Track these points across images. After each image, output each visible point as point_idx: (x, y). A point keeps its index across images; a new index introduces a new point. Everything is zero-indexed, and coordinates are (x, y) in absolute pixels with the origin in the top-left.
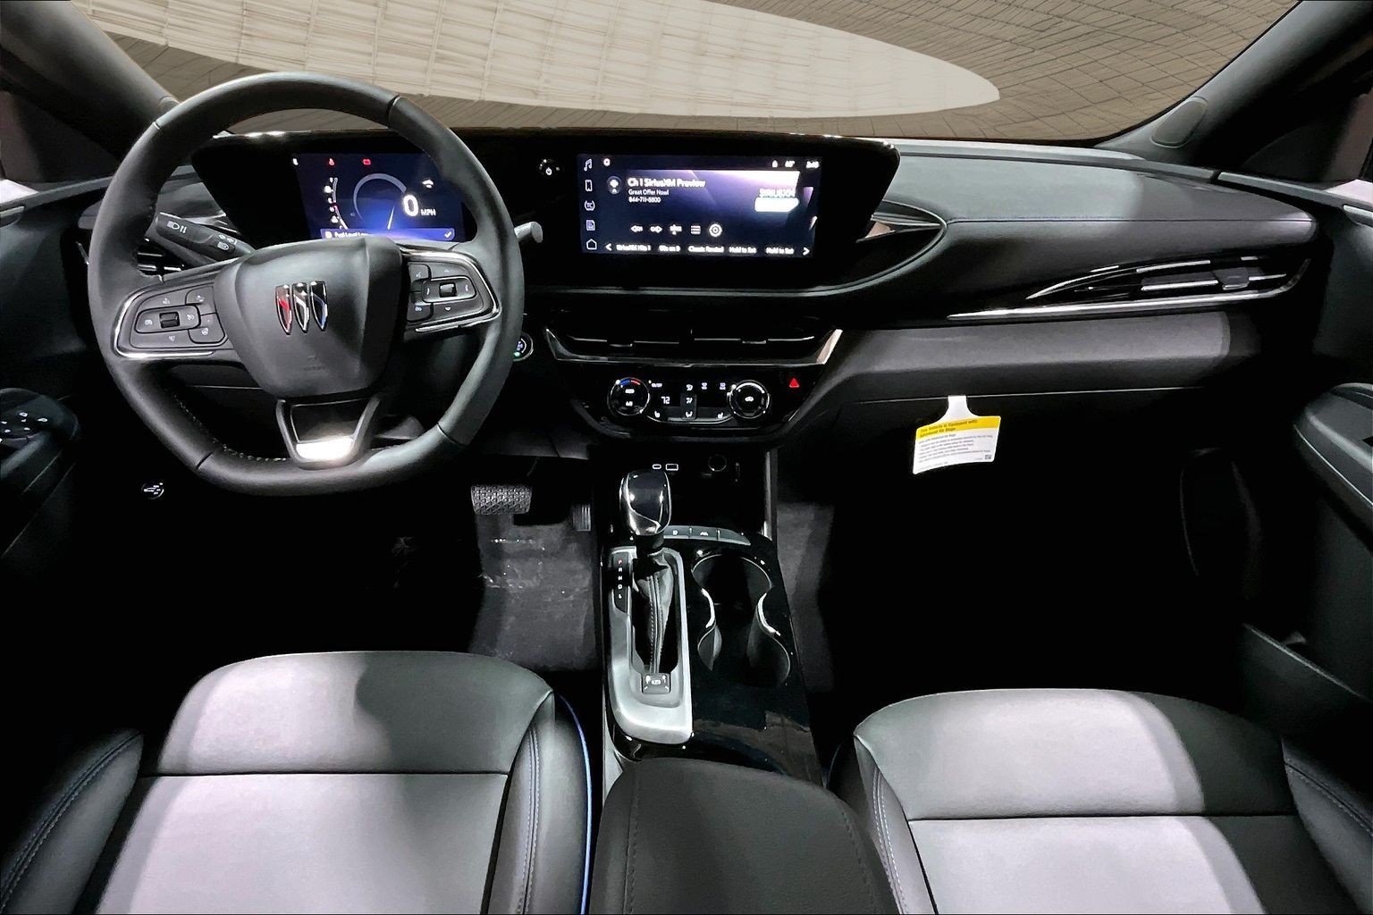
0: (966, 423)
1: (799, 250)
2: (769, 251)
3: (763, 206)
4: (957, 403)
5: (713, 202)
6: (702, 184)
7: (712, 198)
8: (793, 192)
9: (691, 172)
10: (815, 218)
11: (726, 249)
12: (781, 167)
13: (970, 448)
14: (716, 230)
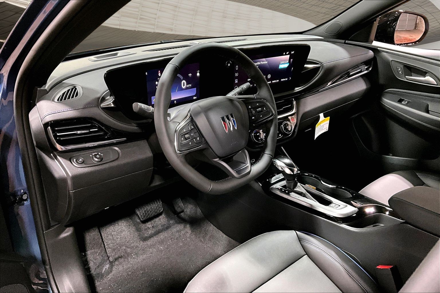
0: (323, 121)
1: (289, 78)
2: (282, 80)
3: (281, 66)
4: (321, 115)
5: (269, 67)
6: (267, 62)
7: (268, 66)
8: (288, 62)
9: (264, 59)
10: (293, 68)
11: (272, 82)
12: (286, 55)
13: (323, 128)
14: (269, 76)
